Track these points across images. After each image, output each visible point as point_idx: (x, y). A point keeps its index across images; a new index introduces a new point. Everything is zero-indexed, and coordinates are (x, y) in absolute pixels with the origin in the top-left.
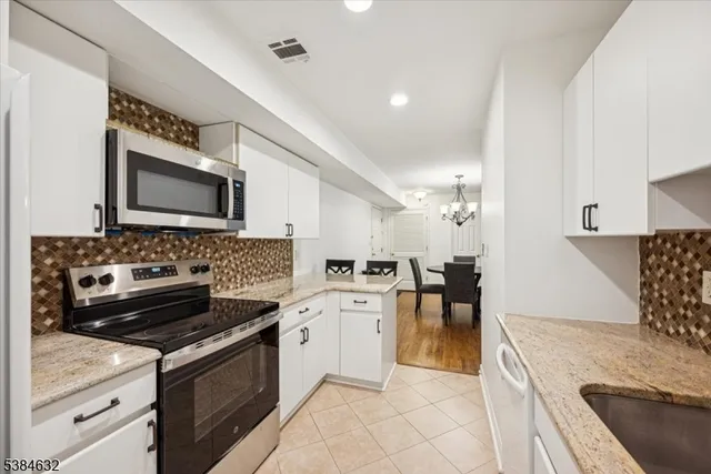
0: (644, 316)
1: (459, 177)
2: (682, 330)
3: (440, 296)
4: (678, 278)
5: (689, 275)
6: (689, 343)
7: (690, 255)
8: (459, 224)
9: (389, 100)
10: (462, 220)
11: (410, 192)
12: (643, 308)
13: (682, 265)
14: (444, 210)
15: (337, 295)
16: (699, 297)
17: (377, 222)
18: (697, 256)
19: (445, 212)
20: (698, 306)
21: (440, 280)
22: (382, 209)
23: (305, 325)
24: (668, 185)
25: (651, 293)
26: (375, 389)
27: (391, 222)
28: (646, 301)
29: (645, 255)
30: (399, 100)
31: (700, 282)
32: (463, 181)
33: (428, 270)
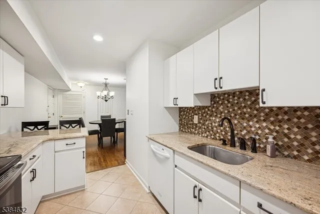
0: (180, 129)
1: (106, 79)
2: (189, 130)
3: (97, 135)
4: (188, 118)
5: (191, 117)
6: (191, 133)
7: (191, 112)
8: (106, 101)
9: (92, 37)
10: (107, 99)
11: (75, 82)
12: (180, 127)
13: (189, 114)
14: (98, 93)
15: (52, 143)
16: (193, 122)
17: (51, 97)
18: (192, 112)
19: (99, 95)
20: (193, 124)
21: (97, 127)
22: (54, 89)
23: (32, 168)
24: (197, 95)
25: (182, 122)
26: (81, 190)
27: (60, 98)
28: (180, 124)
29: (180, 112)
30: (98, 38)
31: (193, 118)
32: (108, 81)
33: (90, 123)
